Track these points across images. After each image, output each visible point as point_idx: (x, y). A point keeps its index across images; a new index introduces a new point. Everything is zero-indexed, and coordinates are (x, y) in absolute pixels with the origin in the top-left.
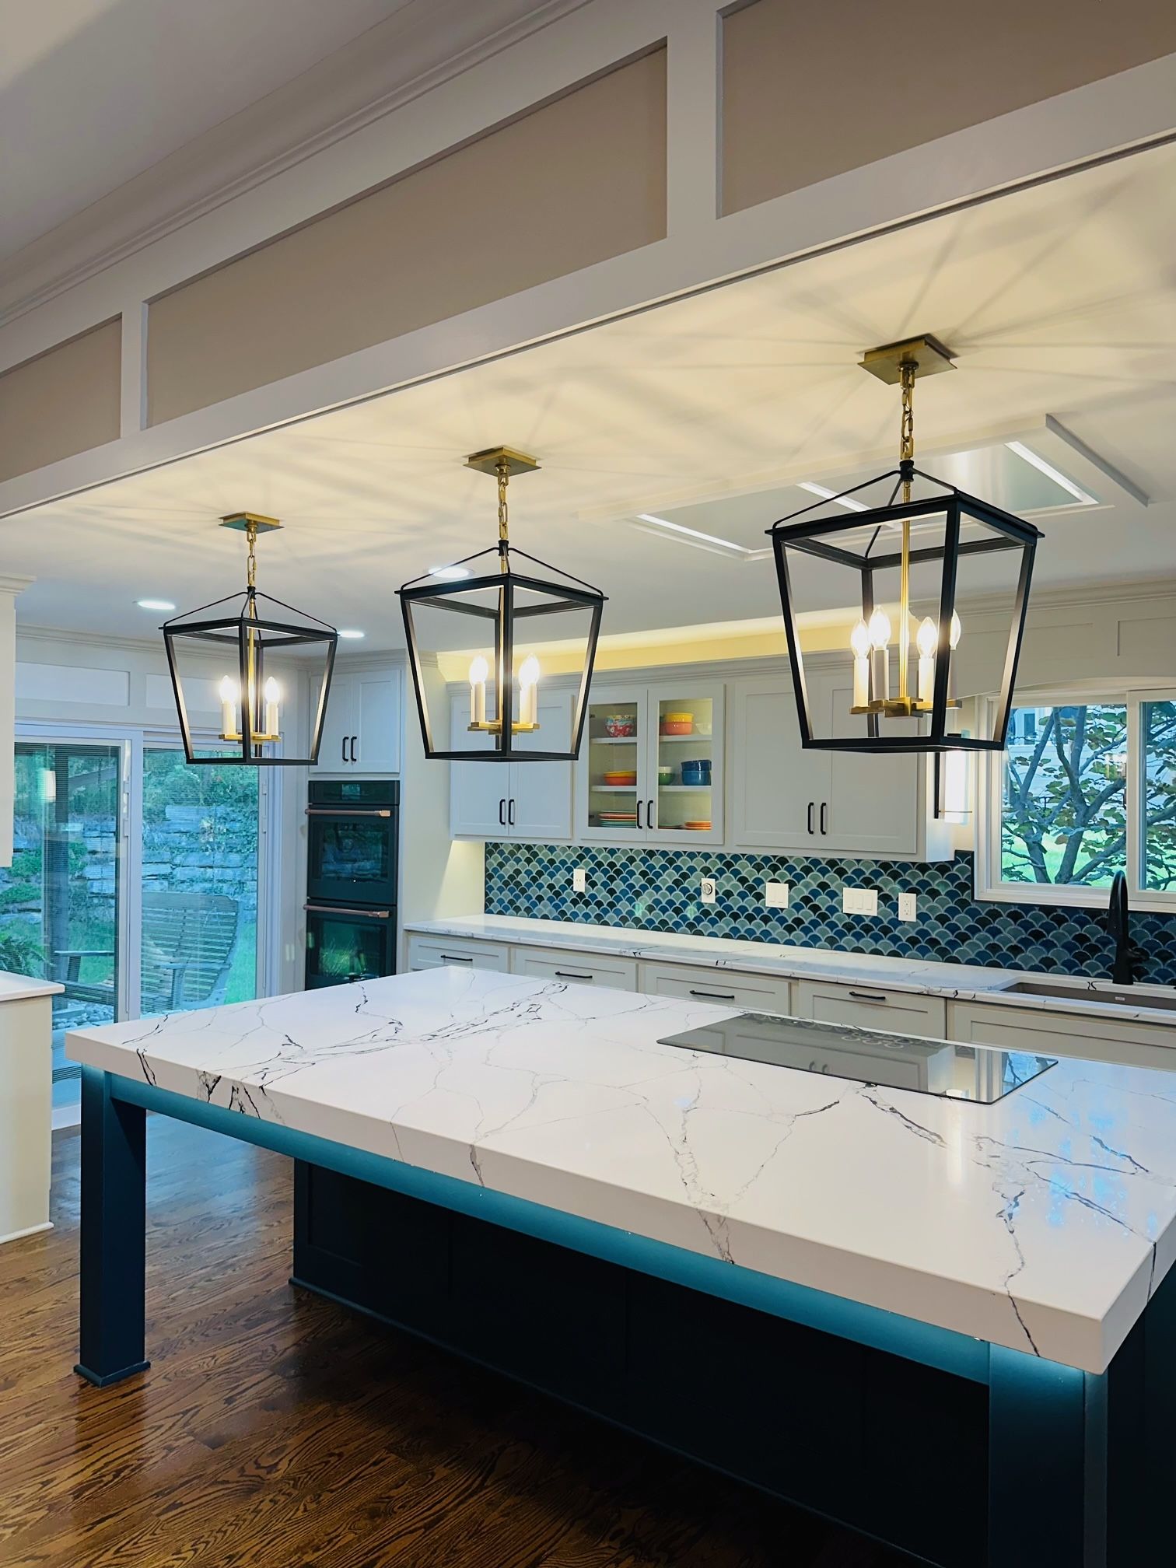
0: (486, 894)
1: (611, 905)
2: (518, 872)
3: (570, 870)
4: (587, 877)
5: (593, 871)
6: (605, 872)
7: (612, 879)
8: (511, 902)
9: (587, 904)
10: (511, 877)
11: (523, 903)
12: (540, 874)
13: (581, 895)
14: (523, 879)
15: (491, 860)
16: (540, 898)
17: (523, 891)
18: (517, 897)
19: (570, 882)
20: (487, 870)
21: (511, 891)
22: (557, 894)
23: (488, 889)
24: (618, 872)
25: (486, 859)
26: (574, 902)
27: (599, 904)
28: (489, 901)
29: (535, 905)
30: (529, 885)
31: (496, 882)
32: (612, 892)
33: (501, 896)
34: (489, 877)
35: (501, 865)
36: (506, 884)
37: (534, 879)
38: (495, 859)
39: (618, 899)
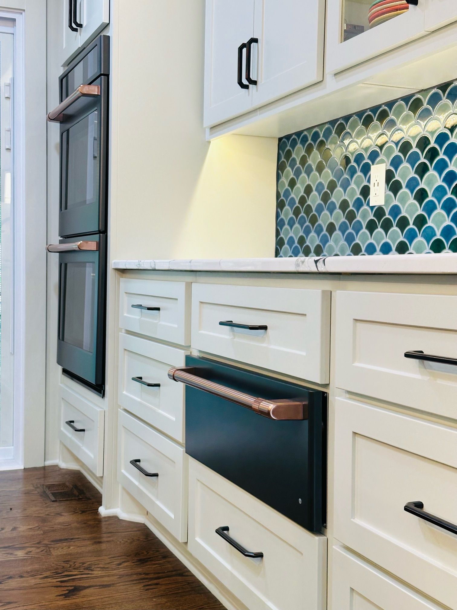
0: (278, 233)
1: (420, 221)
2: (308, 190)
3: (366, 169)
4: (389, 175)
5: (396, 163)
6: (413, 159)
7: (422, 170)
8: (302, 240)
9: (387, 226)
10: (303, 200)
11: (313, 240)
12: (332, 186)
13: (379, 212)
14: (314, 200)
15: (283, 179)
16: (331, 228)
17: (314, 220)
18: (307, 231)
19: (366, 191)
20: (278, 195)
21: (302, 224)
22: (351, 216)
23: (280, 224)
24: (433, 154)
25: (278, 177)
26: (371, 227)
27: (403, 223)
28: (280, 243)
29: (325, 240)
30: (320, 209)
31: (288, 212)
32: (421, 195)
33: (291, 234)
34: (280, 205)
35: (292, 183)
36: (297, 212)
37: (326, 198)
38: (287, 177)
39: (431, 208)
